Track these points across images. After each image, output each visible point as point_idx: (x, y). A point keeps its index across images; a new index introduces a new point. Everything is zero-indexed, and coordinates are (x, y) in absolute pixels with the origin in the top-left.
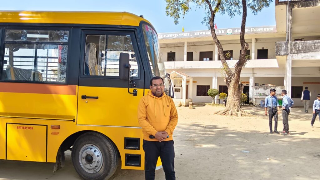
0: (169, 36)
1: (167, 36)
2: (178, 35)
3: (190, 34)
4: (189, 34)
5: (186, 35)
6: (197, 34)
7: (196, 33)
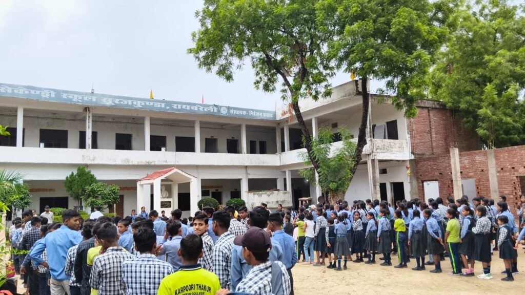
0: (126, 103)
1: (121, 103)
2: (143, 104)
3: (165, 106)
4: (163, 105)
5: (160, 106)
6: (177, 107)
7: (176, 105)
